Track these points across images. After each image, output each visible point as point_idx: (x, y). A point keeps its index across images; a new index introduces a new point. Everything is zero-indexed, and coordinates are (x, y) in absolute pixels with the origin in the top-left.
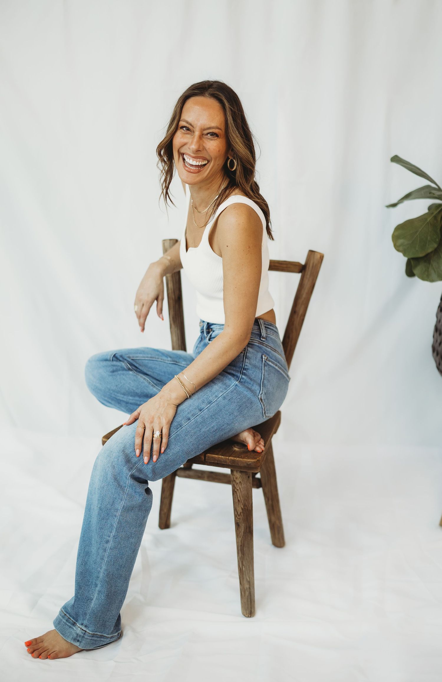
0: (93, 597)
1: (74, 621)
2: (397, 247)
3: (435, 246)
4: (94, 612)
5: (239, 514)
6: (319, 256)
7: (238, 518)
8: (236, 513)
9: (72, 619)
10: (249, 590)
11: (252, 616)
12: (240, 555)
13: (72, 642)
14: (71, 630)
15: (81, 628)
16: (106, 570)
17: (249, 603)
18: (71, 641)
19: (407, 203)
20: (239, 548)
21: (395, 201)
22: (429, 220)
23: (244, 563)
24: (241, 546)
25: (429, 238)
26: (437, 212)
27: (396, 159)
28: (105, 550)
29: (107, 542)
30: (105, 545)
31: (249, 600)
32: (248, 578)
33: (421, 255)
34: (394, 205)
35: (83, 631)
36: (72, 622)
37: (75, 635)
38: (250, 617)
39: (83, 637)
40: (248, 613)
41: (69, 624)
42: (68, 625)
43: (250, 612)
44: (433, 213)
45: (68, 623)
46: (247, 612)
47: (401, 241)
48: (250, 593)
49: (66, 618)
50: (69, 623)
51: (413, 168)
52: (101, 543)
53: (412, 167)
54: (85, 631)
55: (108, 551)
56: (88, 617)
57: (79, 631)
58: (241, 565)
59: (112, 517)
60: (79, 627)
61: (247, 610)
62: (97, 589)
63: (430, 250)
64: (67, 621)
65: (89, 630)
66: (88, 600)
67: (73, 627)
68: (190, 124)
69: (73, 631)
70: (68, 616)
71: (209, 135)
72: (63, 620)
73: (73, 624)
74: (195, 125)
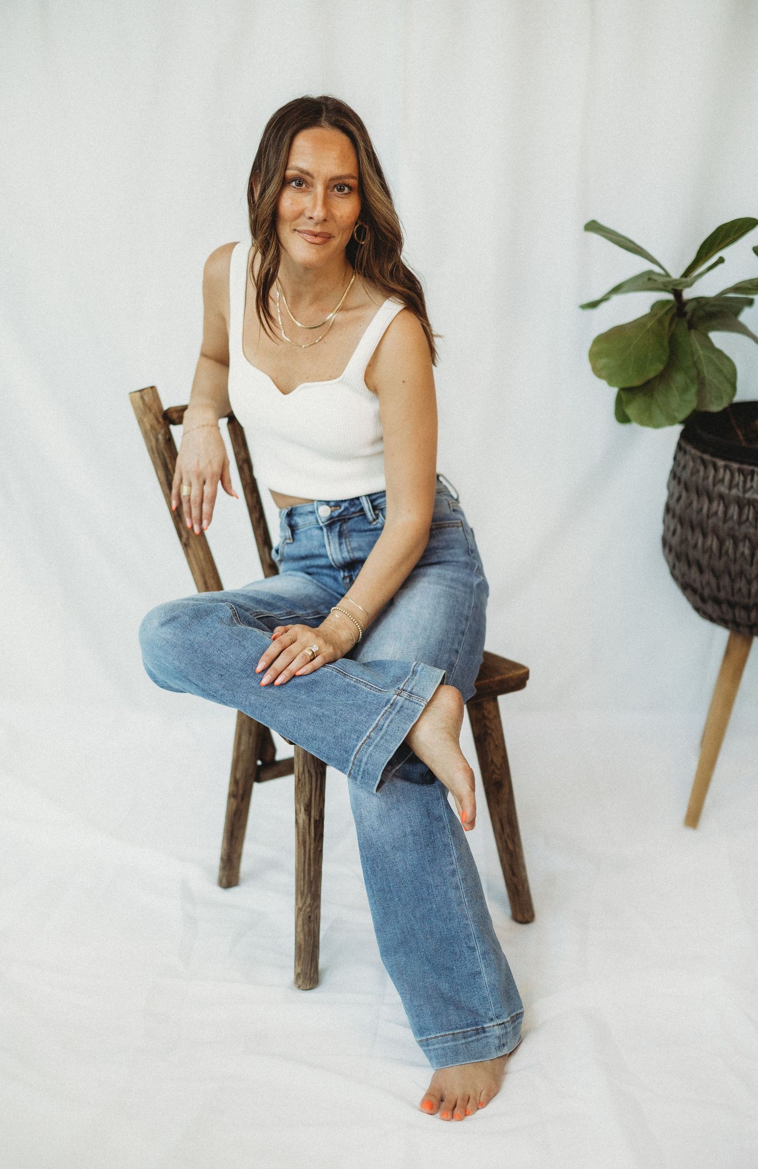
0: (478, 969)
1: (474, 1028)
2: (598, 372)
3: (660, 367)
4: (495, 986)
9: (469, 1029)
13: (500, 1054)
14: (484, 1041)
15: (497, 1025)
16: (474, 915)
18: (497, 1054)
19: (616, 299)
21: (596, 297)
22: (649, 326)
25: (650, 355)
26: (662, 313)
27: (593, 227)
28: (457, 888)
29: (453, 873)
30: (454, 880)
33: (637, 382)
34: (594, 305)
35: (501, 1026)
37: (497, 1041)
39: (506, 1032)
41: (474, 1038)
42: (472, 1041)
44: (655, 315)
45: (470, 1039)
47: (603, 361)
49: (460, 1035)
50: (471, 1036)
51: (623, 240)
52: (446, 881)
53: (620, 239)
54: (503, 1023)
55: (462, 886)
56: (491, 1000)
57: (498, 1031)
59: (440, 834)
60: (494, 1026)
62: (478, 953)
63: (652, 375)
64: (465, 1038)
65: (505, 1018)
66: (474, 977)
67: (483, 1035)
68: (308, 174)
69: (490, 1040)
70: (458, 1031)
71: (335, 190)
72: (458, 1043)
73: (477, 1032)
74: (315, 175)
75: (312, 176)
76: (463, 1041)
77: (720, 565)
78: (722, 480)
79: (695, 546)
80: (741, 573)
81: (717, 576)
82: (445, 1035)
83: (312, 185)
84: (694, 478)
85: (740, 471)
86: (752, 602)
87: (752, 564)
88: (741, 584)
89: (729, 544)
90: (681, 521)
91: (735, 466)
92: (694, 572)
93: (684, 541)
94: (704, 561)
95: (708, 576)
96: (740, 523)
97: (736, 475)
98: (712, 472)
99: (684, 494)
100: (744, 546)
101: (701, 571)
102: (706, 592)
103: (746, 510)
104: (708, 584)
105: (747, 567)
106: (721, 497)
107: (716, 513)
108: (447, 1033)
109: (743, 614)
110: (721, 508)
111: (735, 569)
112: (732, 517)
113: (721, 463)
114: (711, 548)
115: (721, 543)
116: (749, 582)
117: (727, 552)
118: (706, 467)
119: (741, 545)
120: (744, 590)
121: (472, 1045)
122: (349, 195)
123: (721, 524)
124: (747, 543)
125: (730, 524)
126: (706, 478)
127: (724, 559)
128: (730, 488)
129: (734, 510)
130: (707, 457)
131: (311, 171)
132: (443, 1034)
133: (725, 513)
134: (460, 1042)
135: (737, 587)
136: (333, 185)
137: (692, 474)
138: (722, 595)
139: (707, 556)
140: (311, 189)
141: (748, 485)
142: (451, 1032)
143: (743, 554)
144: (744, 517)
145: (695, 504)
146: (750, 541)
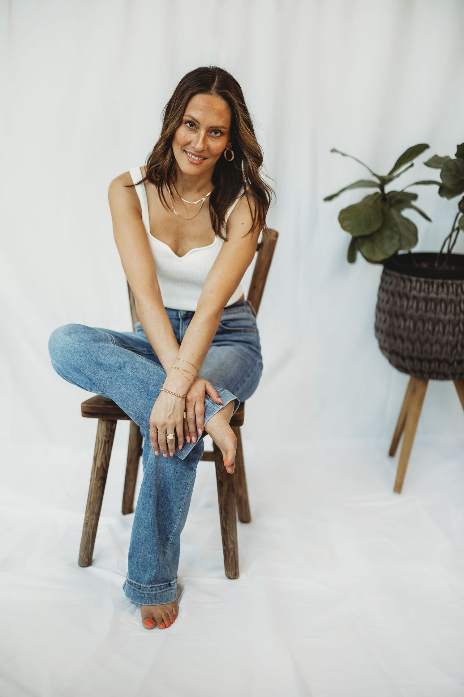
2: (344, 227)
3: (379, 225)
5: (222, 472)
6: (275, 234)
7: (221, 477)
8: (219, 472)
9: (163, 584)
10: (233, 550)
11: (237, 578)
12: (224, 514)
14: (169, 592)
17: (234, 563)
20: (223, 507)
23: (228, 522)
24: (224, 505)
31: (234, 561)
32: (232, 538)
36: (165, 586)
38: (235, 579)
40: (233, 574)
42: (164, 592)
43: (235, 573)
46: (231, 574)
48: (234, 553)
58: (224, 525)
61: (232, 571)
63: (374, 229)
64: (161, 589)
67: (169, 588)
68: (197, 121)
69: (173, 591)
70: (158, 585)
71: (213, 132)
72: (157, 592)
73: (167, 586)
74: (201, 123)
75: (199, 123)
76: (160, 591)
77: (414, 337)
78: (415, 288)
79: (399, 327)
80: (427, 340)
81: (413, 343)
82: (151, 587)
83: (199, 128)
84: (397, 289)
85: (425, 282)
86: (432, 357)
87: (433, 334)
88: (427, 347)
89: (420, 324)
90: (390, 314)
91: (422, 280)
92: (399, 342)
93: (392, 325)
94: (405, 335)
95: (407, 344)
96: (426, 311)
97: (423, 285)
98: (408, 284)
99: (391, 299)
100: (429, 325)
101: (403, 341)
102: (405, 354)
103: (429, 304)
104: (407, 348)
105: (430, 336)
106: (415, 297)
107: (412, 307)
108: (153, 586)
109: (427, 365)
110: (415, 303)
111: (423, 338)
112: (422, 309)
113: (414, 279)
114: (409, 327)
115: (415, 324)
116: (432, 346)
117: (419, 329)
118: (404, 282)
119: (427, 325)
120: (429, 350)
121: (164, 594)
122: (220, 137)
123: (414, 313)
124: (431, 323)
125: (420, 312)
126: (405, 287)
127: (416, 334)
128: (420, 292)
129: (422, 305)
130: (405, 276)
131: (199, 121)
132: (151, 586)
133: (417, 306)
134: (159, 592)
135: (424, 348)
136: (211, 130)
137: (396, 286)
138: (415, 354)
139: (406, 332)
140: (197, 130)
141: (431, 289)
142: (155, 586)
143: (428, 329)
144: (429, 308)
145: (398, 303)
146: (432, 321)
